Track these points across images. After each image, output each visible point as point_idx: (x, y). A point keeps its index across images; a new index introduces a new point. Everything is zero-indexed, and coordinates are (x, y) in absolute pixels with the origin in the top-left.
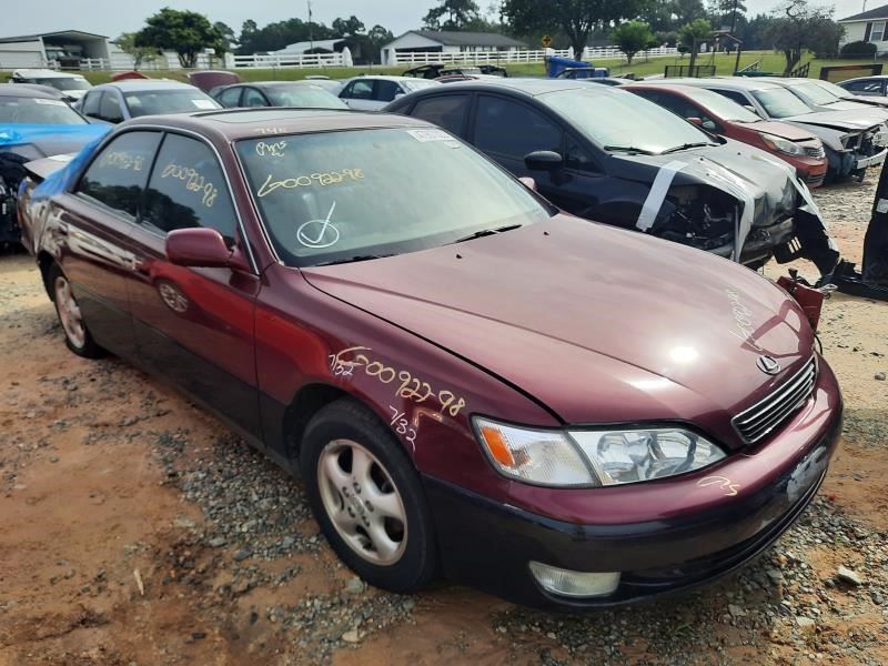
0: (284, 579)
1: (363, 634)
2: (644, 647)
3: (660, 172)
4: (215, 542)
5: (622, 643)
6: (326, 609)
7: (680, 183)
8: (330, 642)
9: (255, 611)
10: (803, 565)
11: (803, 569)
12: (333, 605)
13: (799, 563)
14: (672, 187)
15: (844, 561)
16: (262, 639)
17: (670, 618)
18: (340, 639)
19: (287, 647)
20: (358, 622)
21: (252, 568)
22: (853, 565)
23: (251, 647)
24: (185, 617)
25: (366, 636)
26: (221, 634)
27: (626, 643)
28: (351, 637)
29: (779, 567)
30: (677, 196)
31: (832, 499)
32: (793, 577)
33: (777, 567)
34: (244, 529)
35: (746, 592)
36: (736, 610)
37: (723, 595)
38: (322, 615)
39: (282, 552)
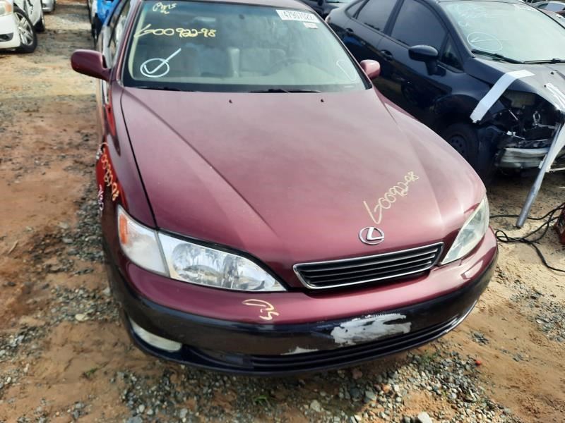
0: (79, 273)
1: (86, 318)
2: (231, 399)
3: (503, 77)
4: (66, 240)
5: (220, 390)
6: (83, 298)
7: (517, 89)
8: (67, 315)
9: (50, 283)
10: (399, 399)
11: (396, 402)
12: (88, 297)
13: (396, 396)
14: (508, 91)
15: (437, 410)
16: (38, 299)
17: (265, 390)
18: (73, 316)
19: (45, 309)
20: (91, 311)
21: (71, 261)
22: (441, 417)
23: (30, 301)
24: (15, 272)
25: (88, 320)
26: (22, 289)
27: (222, 392)
28: (79, 317)
29: (379, 392)
30: (511, 99)
31: (477, 365)
32: (382, 403)
33: (376, 391)
34: (87, 239)
35: (337, 397)
36: (316, 406)
37: (318, 392)
38: (77, 299)
39: (93, 259)
